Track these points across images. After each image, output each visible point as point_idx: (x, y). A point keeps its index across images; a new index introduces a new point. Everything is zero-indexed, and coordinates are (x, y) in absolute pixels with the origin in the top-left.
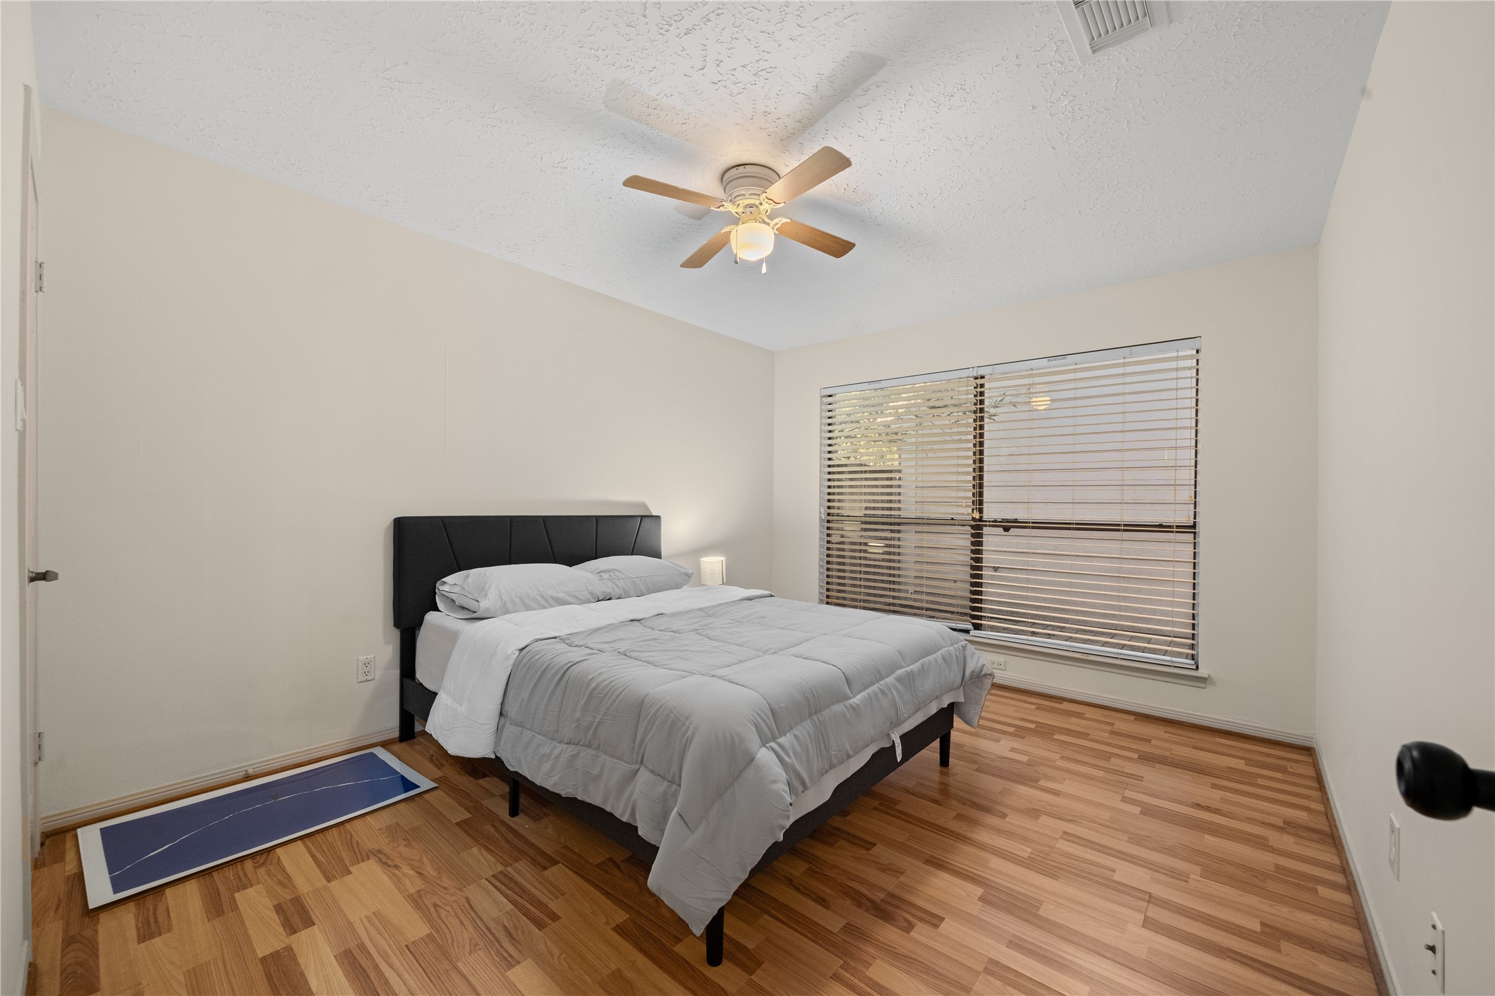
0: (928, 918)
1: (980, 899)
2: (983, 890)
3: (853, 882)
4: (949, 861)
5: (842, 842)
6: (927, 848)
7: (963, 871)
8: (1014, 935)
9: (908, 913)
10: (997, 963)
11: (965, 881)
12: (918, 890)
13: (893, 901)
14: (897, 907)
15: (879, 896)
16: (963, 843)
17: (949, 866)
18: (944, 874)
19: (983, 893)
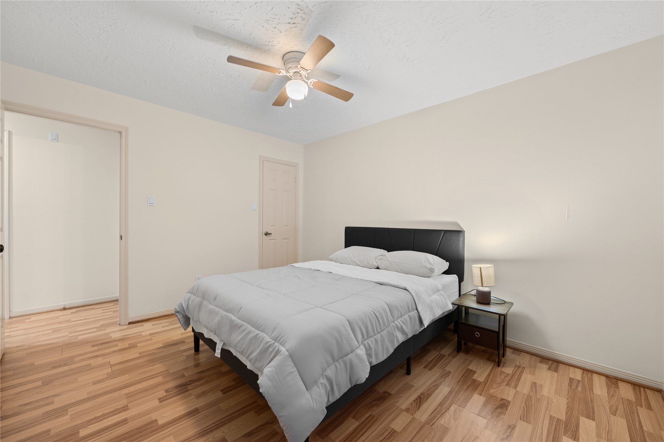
0: (165, 398)
1: (156, 420)
2: (160, 424)
3: (205, 381)
4: (189, 419)
5: (233, 383)
6: (207, 413)
7: (177, 422)
8: (128, 423)
9: (174, 393)
10: (125, 411)
11: (172, 420)
12: (183, 400)
13: (185, 390)
14: (179, 391)
15: (190, 387)
16: (199, 432)
17: (186, 418)
18: (184, 413)
19: (158, 423)
